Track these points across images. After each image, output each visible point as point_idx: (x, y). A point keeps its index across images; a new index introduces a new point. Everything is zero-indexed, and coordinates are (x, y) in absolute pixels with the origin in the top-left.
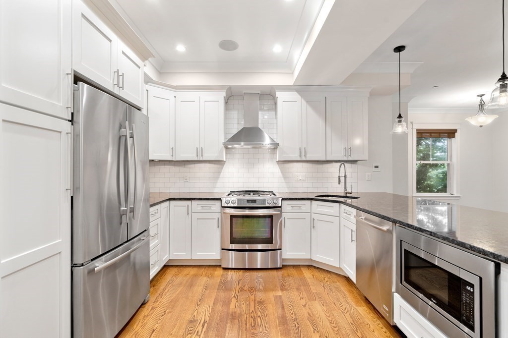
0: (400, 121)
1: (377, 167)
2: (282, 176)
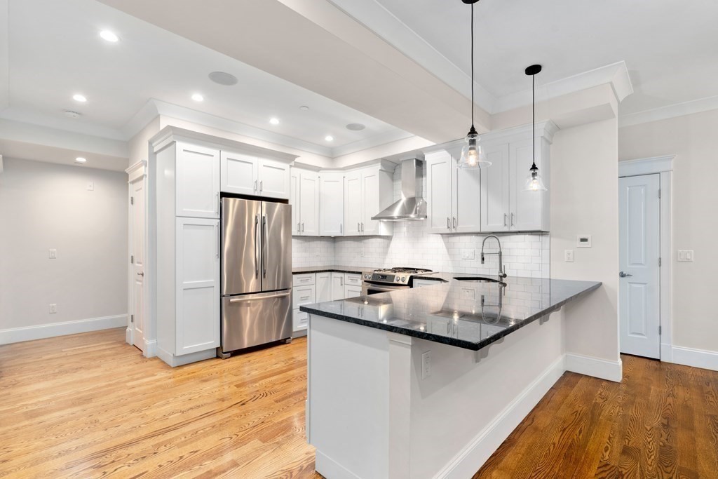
0: (534, 174)
1: (583, 240)
2: (447, 253)
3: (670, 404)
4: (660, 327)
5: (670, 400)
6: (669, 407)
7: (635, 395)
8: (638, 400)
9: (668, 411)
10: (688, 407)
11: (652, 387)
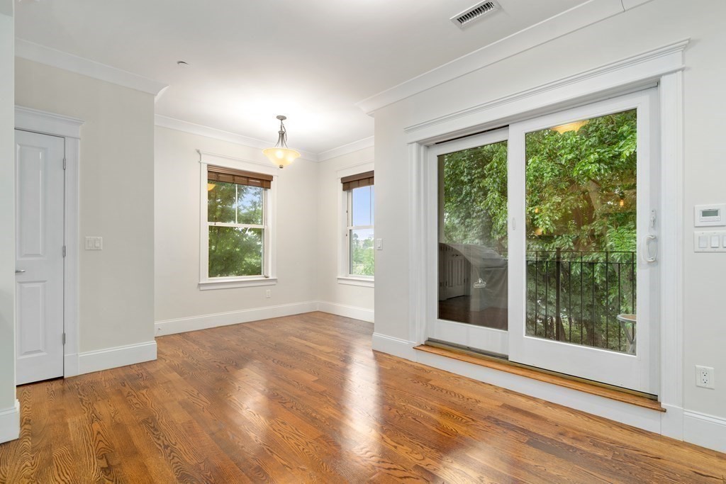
3: (99, 433)
4: (64, 335)
5: (96, 427)
6: (100, 437)
7: (49, 447)
8: (56, 452)
9: (101, 445)
10: (118, 424)
11: (69, 420)
